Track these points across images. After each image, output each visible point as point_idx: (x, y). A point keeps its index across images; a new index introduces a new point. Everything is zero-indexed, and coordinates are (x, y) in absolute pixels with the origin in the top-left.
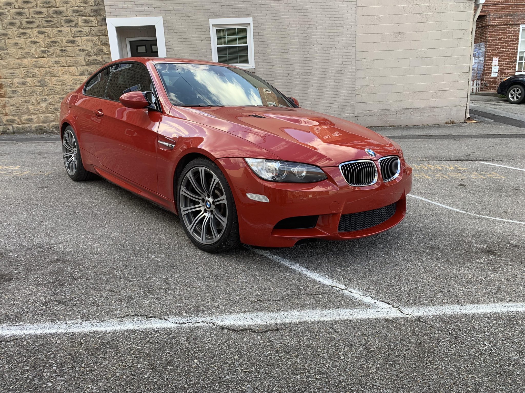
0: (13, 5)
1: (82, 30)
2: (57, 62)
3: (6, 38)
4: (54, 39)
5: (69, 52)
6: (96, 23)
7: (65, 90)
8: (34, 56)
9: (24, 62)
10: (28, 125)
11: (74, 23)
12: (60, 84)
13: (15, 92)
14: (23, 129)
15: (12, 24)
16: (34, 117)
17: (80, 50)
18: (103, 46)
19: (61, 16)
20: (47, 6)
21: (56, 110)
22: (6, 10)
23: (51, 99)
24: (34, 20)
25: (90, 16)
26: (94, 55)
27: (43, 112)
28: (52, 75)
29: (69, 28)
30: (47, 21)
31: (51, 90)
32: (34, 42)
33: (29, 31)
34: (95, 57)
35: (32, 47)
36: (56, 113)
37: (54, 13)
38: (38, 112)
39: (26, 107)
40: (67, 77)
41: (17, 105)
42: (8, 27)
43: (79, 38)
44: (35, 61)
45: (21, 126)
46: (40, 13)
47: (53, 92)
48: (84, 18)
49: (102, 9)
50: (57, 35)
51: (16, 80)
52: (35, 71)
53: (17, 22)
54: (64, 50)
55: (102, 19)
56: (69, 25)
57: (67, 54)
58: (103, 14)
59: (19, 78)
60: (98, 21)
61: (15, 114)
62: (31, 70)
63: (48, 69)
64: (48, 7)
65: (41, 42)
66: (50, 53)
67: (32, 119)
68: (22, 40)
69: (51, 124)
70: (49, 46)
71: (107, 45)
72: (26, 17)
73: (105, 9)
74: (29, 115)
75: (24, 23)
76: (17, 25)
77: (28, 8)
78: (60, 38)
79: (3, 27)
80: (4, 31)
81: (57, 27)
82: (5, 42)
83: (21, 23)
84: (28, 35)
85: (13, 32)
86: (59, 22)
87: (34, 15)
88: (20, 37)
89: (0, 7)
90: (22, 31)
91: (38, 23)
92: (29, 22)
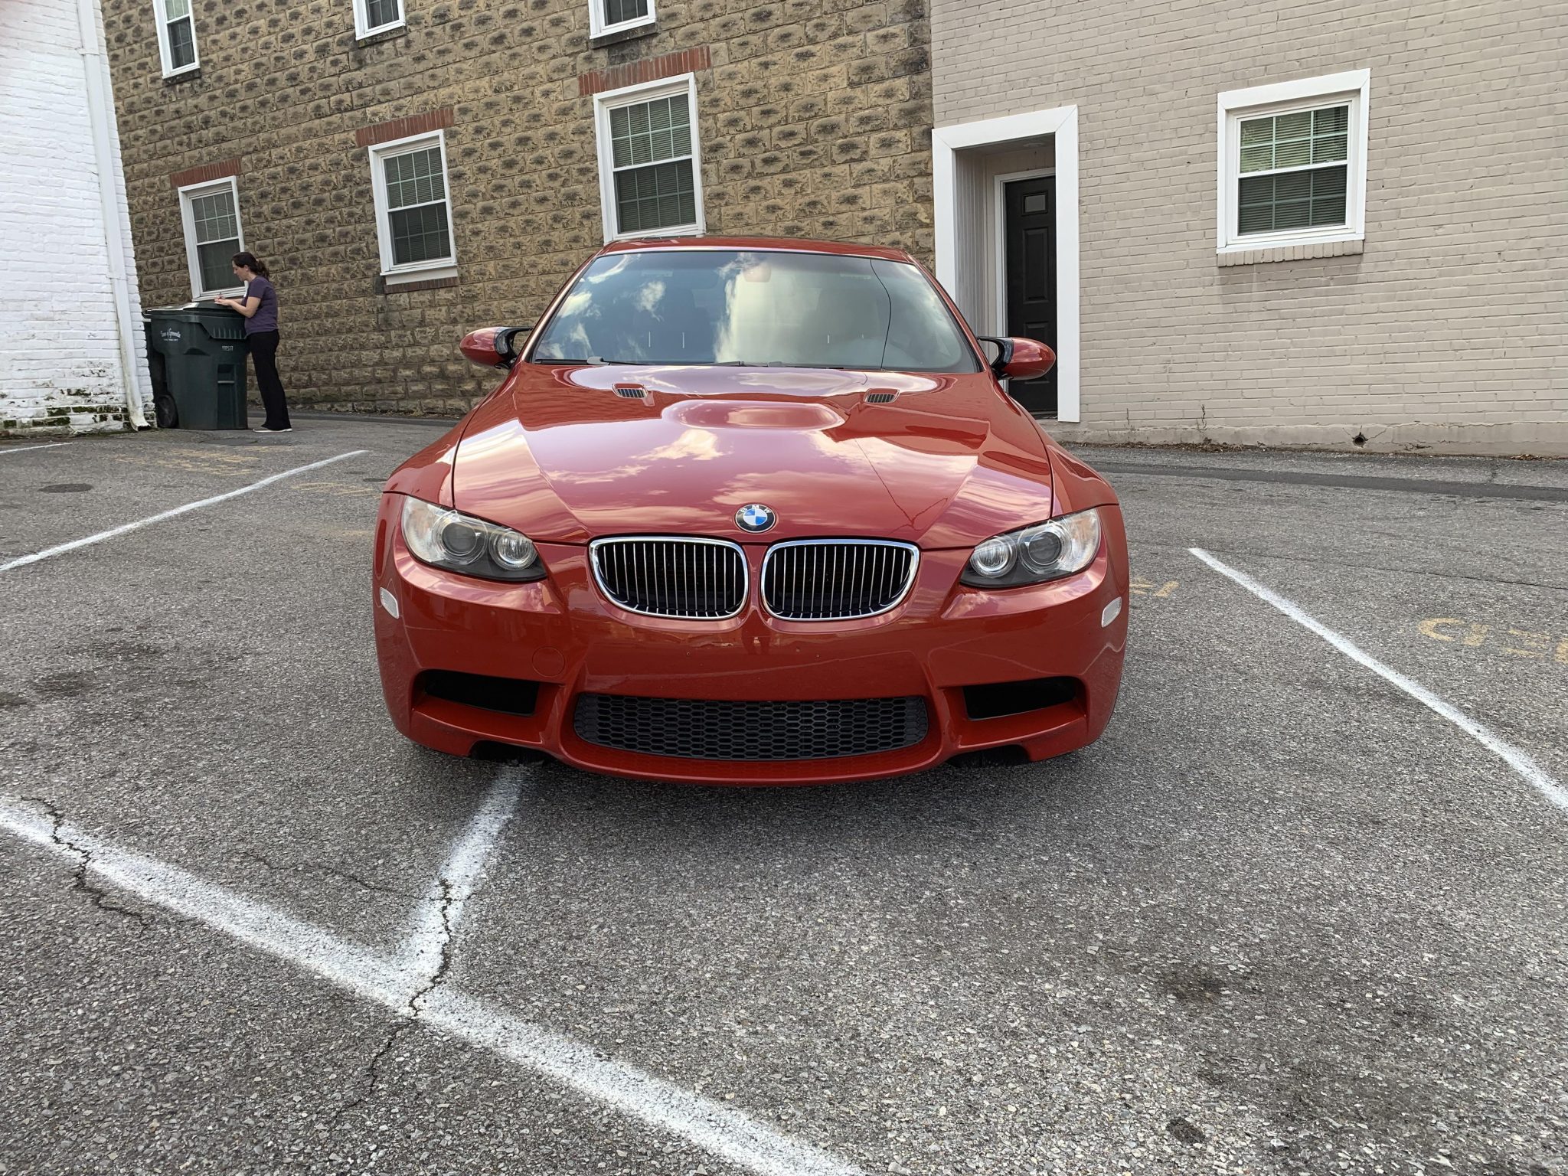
0: (741, 124)
1: (875, 167)
3: (723, 203)
4: (813, 198)
5: (840, 226)
6: (907, 146)
11: (858, 151)
15: (735, 169)
17: (865, 219)
18: (919, 205)
19: (834, 135)
20: (808, 115)
22: (728, 138)
24: (777, 153)
25: (896, 128)
26: (897, 230)
29: (846, 166)
30: (803, 154)
32: (773, 209)
33: (765, 183)
34: (896, 235)
35: (768, 222)
37: (819, 132)
42: (728, 177)
43: (868, 187)
46: (792, 134)
48: (883, 135)
49: (925, 106)
50: (821, 186)
53: (745, 162)
54: (831, 224)
55: (923, 132)
56: (848, 158)
57: (837, 233)
58: (925, 119)
60: (913, 139)
64: (809, 118)
65: (788, 207)
66: (801, 233)
68: (751, 204)
70: (802, 214)
71: (928, 200)
72: (763, 148)
73: (932, 105)
75: (758, 163)
76: (745, 170)
77: (770, 127)
78: (827, 192)
79: (719, 177)
80: (721, 187)
81: (823, 166)
82: (720, 214)
83: (753, 164)
84: (763, 191)
85: (736, 187)
86: (827, 154)
87: (779, 143)
88: (747, 197)
89: (718, 130)
90: (752, 183)
91: (786, 160)
92: (767, 161)
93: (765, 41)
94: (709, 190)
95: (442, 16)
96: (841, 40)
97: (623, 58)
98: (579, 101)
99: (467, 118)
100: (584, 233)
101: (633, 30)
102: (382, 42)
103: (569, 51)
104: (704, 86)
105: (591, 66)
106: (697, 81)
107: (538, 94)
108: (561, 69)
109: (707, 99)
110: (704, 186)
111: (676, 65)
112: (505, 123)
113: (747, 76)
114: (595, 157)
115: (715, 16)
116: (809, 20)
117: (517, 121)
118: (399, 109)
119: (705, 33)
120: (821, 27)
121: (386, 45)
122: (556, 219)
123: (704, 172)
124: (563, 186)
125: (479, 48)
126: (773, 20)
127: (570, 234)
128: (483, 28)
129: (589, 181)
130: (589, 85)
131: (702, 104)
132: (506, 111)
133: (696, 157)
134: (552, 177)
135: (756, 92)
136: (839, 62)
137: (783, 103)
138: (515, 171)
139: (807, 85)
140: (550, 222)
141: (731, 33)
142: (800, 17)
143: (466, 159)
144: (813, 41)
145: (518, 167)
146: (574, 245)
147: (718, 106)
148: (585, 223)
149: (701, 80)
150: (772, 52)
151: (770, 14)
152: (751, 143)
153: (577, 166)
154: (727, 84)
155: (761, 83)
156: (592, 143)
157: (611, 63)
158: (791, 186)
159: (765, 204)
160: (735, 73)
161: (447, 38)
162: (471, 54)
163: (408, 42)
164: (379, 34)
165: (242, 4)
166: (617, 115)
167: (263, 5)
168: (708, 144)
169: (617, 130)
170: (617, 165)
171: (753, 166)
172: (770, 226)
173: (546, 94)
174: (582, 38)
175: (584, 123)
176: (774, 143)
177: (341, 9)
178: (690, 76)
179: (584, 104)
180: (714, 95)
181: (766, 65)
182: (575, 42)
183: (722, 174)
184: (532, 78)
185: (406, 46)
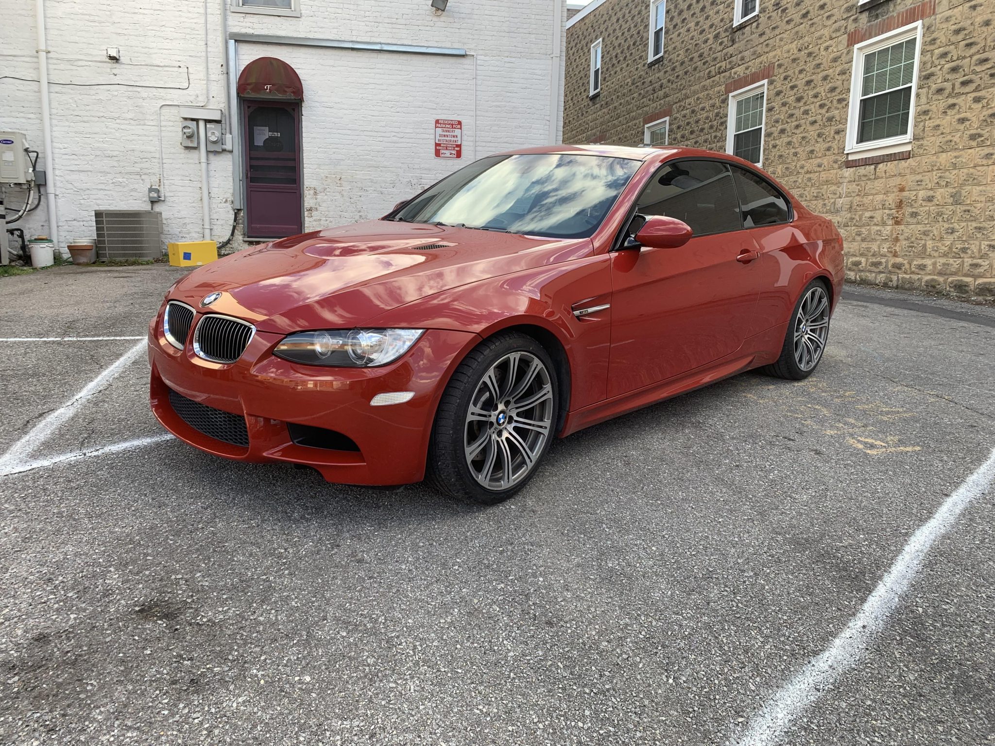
0: (950, 56)
2: (988, 156)
3: (927, 117)
7: (987, 213)
8: (957, 147)
9: (940, 160)
10: (916, 277)
12: (983, 199)
13: (914, 215)
14: (910, 282)
15: (940, 91)
16: (928, 262)
21: (963, 252)
22: (939, 67)
23: (961, 230)
24: (973, 77)
27: (945, 255)
28: (975, 181)
30: (992, 75)
31: (965, 211)
32: (962, 121)
33: (959, 101)
35: (959, 131)
36: (963, 257)
38: (936, 254)
39: (923, 242)
41: (913, 240)
42: (934, 98)
44: (956, 157)
45: (907, 276)
46: (986, 60)
47: (968, 217)
51: (922, 194)
52: (951, 176)
53: (948, 86)
59: (927, 189)
61: (906, 255)
62: (947, 174)
63: (971, 170)
65: (974, 119)
66: (982, 138)
67: (925, 266)
68: (948, 118)
69: (950, 279)
70: (985, 124)
72: (963, 73)
74: (923, 258)
75: (957, 85)
76: (947, 92)
77: (971, 56)
79: (928, 98)
80: (928, 106)
82: (924, 127)
83: (954, 85)
84: (957, 107)
85: (939, 105)
87: (975, 68)
88: (945, 112)
89: (933, 62)
90: (951, 101)
91: (978, 82)
92: (964, 84)
94: (919, 108)
95: (778, 4)
97: (877, 16)
98: (845, 51)
99: (781, 70)
100: (834, 145)
102: (746, 26)
103: (845, 17)
104: (928, 29)
105: (857, 25)
106: (923, 25)
107: (822, 49)
108: (838, 30)
109: (929, 39)
110: (917, 106)
111: (911, 16)
112: (801, 72)
113: (959, 18)
114: (849, 90)
117: (808, 69)
118: (747, 69)
121: (748, 28)
122: (819, 135)
123: (918, 95)
124: (827, 112)
125: (794, 22)
127: (827, 145)
128: (798, 8)
129: (843, 107)
130: (854, 38)
131: (924, 44)
132: (803, 63)
133: (914, 85)
134: (822, 106)
135: (964, 29)
137: (984, 36)
138: (801, 104)
140: (816, 137)
143: (777, 98)
145: (803, 101)
146: (827, 153)
147: (934, 44)
148: (836, 137)
149: (927, 25)
152: (954, 70)
153: (837, 98)
154: (944, 26)
155: (969, 22)
156: (849, 80)
157: (869, 21)
158: (979, 101)
159: (958, 117)
160: (951, 17)
161: (778, 19)
162: (790, 27)
163: (758, 24)
164: (745, 22)
165: (685, 15)
166: (869, 58)
167: (694, 14)
168: (924, 73)
169: (868, 68)
170: (864, 94)
171: (953, 89)
172: (959, 134)
173: (827, 48)
174: (853, 6)
175: (846, 66)
176: (972, 68)
177: (729, 9)
178: (919, 24)
179: (848, 53)
180: (934, 36)
181: (974, 7)
182: (849, 9)
183: (930, 96)
184: (820, 38)
185: (757, 27)
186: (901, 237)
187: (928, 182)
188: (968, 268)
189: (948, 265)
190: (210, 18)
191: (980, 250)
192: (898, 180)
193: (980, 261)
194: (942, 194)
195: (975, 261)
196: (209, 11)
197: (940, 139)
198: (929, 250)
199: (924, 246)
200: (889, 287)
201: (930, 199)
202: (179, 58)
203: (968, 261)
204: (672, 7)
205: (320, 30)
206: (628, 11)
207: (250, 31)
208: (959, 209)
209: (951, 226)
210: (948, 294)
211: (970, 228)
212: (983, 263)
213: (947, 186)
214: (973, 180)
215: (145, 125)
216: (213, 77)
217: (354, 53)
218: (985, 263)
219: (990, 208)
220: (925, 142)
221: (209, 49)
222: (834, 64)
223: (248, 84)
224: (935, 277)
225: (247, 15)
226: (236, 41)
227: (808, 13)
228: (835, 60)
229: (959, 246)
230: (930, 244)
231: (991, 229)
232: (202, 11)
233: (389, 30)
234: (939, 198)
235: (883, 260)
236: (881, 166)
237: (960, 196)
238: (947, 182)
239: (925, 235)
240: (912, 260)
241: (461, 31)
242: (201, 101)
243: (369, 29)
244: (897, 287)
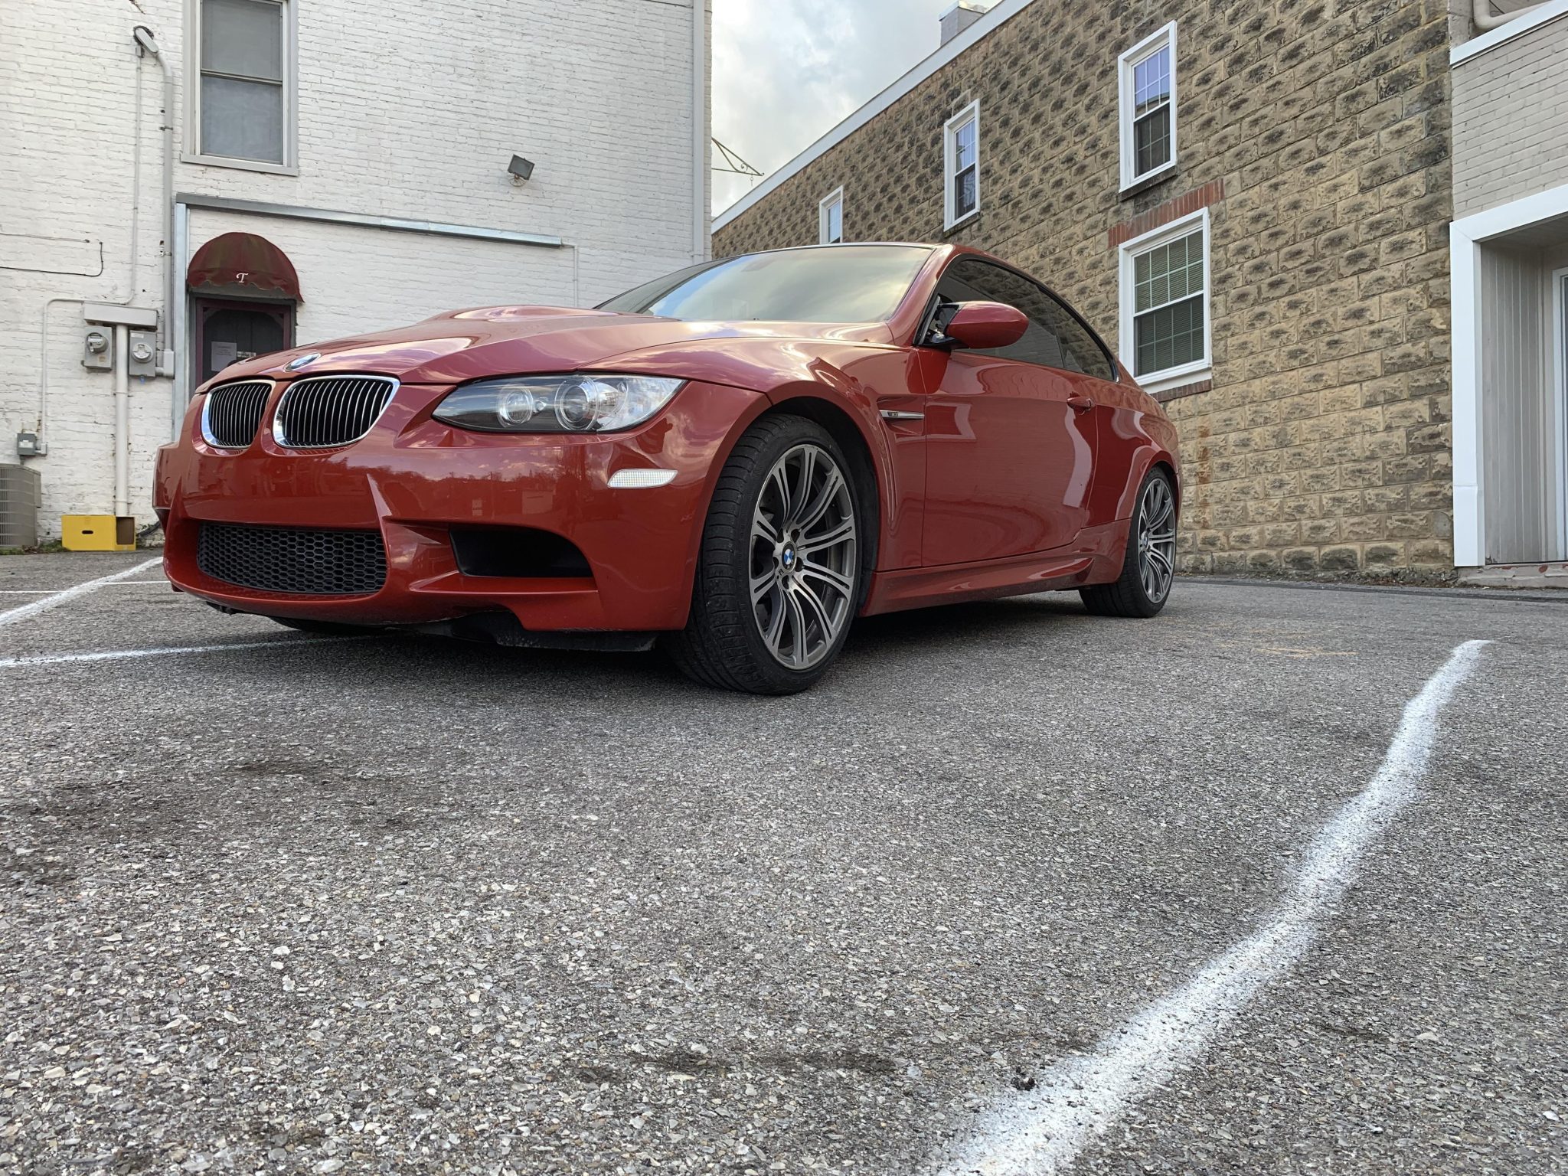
0: (1250, 250)
1: (1385, 274)
2: (1317, 378)
3: (1229, 334)
4: (1318, 317)
5: (1346, 343)
6: (1422, 246)
7: (1325, 455)
8: (1273, 369)
9: (1253, 388)
10: (1238, 554)
11: (1367, 260)
12: (1317, 436)
13: (1225, 467)
14: (1229, 562)
15: (1242, 297)
16: (1252, 531)
17: (1373, 333)
18: (1434, 310)
19: (1342, 247)
20: (1315, 230)
21: (1299, 512)
22: (1237, 266)
23: (1292, 482)
24: (1283, 275)
25: (1409, 228)
26: (1408, 341)
27: (1274, 519)
28: (1304, 413)
29: (1355, 279)
30: (1308, 272)
31: (1294, 455)
32: (1276, 334)
33: (1270, 308)
34: (1407, 347)
35: (1273, 347)
36: (1300, 519)
37: (1327, 246)
38: (1262, 519)
39: (1242, 504)
40: (1336, 415)
41: (1227, 501)
42: (1236, 306)
43: (1377, 298)
44: (1274, 383)
45: (1226, 555)
46: (1299, 253)
47: (1300, 462)
48: (1395, 238)
49: (1443, 198)
50: (1327, 303)
51: (1233, 437)
52: (1270, 409)
53: (1253, 289)
54: (1336, 342)
55: (1440, 228)
56: (1356, 269)
57: (1342, 352)
58: (1443, 213)
59: (1239, 430)
60: (1428, 237)
61: (1220, 524)
62: (1265, 406)
63: (1296, 399)
64: (1318, 234)
65: (1292, 330)
66: (1307, 356)
67: (1248, 537)
68: (1257, 332)
69: (1285, 552)
70: (1307, 335)
71: (1443, 303)
72: (1270, 272)
73: (1451, 195)
74: (1245, 526)
76: (1251, 298)
77: (1278, 250)
78: (1333, 309)
79: (1226, 308)
80: (1228, 318)
81: (1329, 281)
82: (1226, 346)
83: (1259, 288)
84: (1268, 317)
85: (1242, 316)
86: (1334, 267)
87: (1285, 264)
88: (1253, 325)
89: (1228, 260)
90: (1258, 309)
91: (1293, 282)
92: (1273, 285)
93: (1276, 162)
94: (1216, 322)
95: (1006, 197)
96: (1352, 145)
97: (1146, 206)
98: (1107, 253)
101: (1155, 177)
102: (962, 229)
103: (1102, 208)
104: (1217, 219)
105: (1119, 218)
106: (1211, 214)
107: (1074, 252)
108: (1093, 227)
109: (1220, 231)
110: (1213, 319)
111: (1192, 203)
113: (1257, 202)
114: (1116, 305)
115: (1230, 148)
116: (1320, 131)
117: (1057, 281)
119: (1220, 166)
120: (1332, 136)
121: (965, 232)
123: (1213, 305)
125: (1031, 220)
126: (1285, 139)
128: (1036, 201)
129: (1111, 329)
130: (1116, 237)
131: (1214, 237)
132: (1048, 273)
133: (1206, 292)
135: (1265, 215)
136: (1350, 169)
137: (1291, 222)
139: (1317, 200)
141: (1244, 161)
142: (1311, 130)
144: (1323, 152)
147: (1227, 236)
149: (1214, 213)
150: (1283, 171)
151: (1281, 133)
152: (1258, 268)
153: (1101, 317)
154: (1238, 212)
155: (1271, 206)
156: (1115, 292)
157: (1137, 212)
158: (1296, 307)
159: (1269, 329)
160: (1245, 200)
161: (1008, 216)
162: (1026, 225)
163: (980, 225)
164: (962, 223)
165: (872, 218)
166: (1140, 262)
167: (886, 216)
168: (1217, 276)
169: (1140, 276)
170: (1138, 310)
171: (1259, 292)
172: (1274, 352)
173: (1081, 252)
174: (1112, 193)
175: (1110, 273)
176: (1281, 265)
177: (937, 207)
178: (1204, 212)
179: (1111, 255)
180: (1225, 226)
181: (1275, 187)
182: (1107, 199)
183: (1229, 304)
184: (1070, 238)
185: (979, 229)
186: (1210, 500)
187: (1239, 419)
188: (1308, 533)
189: (1280, 531)
190: (144, 169)
191: (1321, 507)
192: (1197, 422)
193: (1323, 522)
194: (1259, 435)
195: (1317, 523)
196: (144, 158)
197: (1250, 360)
198: (1251, 514)
199: (1244, 509)
200: (1201, 573)
201: (1245, 444)
202: (87, 228)
203: (1307, 524)
204: (853, 209)
205: (330, 197)
206: (785, 219)
207: (214, 193)
208: (1287, 453)
209: (1277, 477)
210: (1284, 573)
211: (1304, 477)
212: (1327, 525)
213: (1266, 423)
214: (1300, 412)
215: (18, 330)
216: (143, 259)
217: (384, 235)
218: (1329, 524)
219: (1328, 447)
220: (1229, 367)
221: (140, 216)
222: (1093, 272)
223: (209, 271)
224: (1265, 551)
225: (209, 169)
226: (188, 206)
227: (1050, 205)
228: (1094, 266)
229: (1292, 504)
230: (1252, 505)
231: (1332, 477)
232: (131, 158)
233: (442, 203)
234: (1258, 440)
235: (1189, 535)
236: (1171, 404)
237: (1286, 435)
238: (1266, 418)
239: (1243, 493)
240: (1230, 531)
241: (555, 210)
242: (122, 296)
243: (407, 199)
244: (1212, 572)
